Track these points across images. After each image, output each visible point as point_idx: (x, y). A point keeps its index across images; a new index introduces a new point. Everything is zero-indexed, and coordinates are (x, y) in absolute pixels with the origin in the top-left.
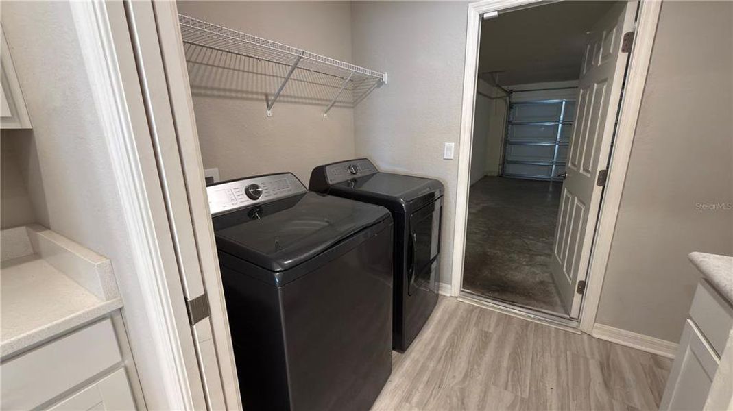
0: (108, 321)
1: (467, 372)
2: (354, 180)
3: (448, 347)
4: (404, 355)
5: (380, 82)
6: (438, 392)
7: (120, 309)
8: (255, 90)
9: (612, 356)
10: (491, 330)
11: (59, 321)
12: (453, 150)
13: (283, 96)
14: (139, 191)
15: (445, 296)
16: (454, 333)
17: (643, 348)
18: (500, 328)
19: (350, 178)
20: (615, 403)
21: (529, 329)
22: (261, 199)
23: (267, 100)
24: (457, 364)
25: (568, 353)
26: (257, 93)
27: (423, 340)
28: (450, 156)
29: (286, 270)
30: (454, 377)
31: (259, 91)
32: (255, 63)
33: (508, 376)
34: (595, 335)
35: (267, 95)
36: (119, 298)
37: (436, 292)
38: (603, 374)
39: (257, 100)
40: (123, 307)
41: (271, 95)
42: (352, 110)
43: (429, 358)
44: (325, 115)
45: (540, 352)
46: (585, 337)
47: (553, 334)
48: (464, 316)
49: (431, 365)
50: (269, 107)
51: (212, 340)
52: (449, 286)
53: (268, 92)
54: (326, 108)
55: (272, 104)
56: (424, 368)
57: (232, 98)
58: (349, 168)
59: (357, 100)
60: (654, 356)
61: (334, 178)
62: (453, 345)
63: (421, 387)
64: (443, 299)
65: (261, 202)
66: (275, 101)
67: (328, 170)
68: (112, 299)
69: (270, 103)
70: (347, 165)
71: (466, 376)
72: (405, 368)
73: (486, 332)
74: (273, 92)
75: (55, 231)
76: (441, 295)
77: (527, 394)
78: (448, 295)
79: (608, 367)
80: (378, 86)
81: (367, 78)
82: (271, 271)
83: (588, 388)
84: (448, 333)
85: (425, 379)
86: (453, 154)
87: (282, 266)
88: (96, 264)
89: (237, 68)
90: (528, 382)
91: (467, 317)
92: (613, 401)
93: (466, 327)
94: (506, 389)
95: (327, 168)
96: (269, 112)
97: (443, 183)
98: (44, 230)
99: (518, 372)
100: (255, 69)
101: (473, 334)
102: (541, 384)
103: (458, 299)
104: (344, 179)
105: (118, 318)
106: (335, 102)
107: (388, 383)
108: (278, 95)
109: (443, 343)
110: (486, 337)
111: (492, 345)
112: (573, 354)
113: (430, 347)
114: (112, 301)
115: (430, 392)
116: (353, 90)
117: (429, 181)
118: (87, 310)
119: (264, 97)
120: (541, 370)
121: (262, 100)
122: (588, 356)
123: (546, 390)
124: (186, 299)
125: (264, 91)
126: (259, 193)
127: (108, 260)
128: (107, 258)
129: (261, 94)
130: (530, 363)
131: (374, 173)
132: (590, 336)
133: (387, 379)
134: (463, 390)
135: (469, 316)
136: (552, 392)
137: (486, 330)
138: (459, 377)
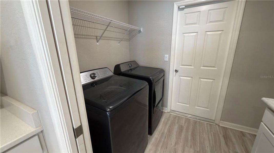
0: (37, 137)
1: (176, 142)
2: (131, 69)
3: (168, 133)
4: (152, 136)
5: (140, 32)
6: (166, 150)
7: (42, 131)
8: (92, 35)
9: (227, 133)
10: (183, 125)
11: (15, 140)
12: (168, 58)
13: (103, 37)
14: (53, 85)
15: (165, 112)
16: (170, 127)
17: (238, 129)
18: (186, 124)
19: (129, 69)
20: (230, 151)
21: (197, 124)
22: (96, 79)
23: (97, 39)
24: (172, 139)
25: (212, 133)
26: (93, 36)
27: (158, 130)
28: (167, 60)
29: (112, 110)
30: (172, 144)
31: (94, 35)
32: (92, 24)
33: (191, 142)
34: (220, 125)
35: (97, 37)
36: (41, 127)
37: (162, 111)
38: (225, 140)
39: (93, 39)
40: (43, 130)
41: (99, 36)
42: (129, 42)
43: (161, 137)
44: (119, 44)
45: (202, 132)
46: (217, 126)
47: (206, 125)
48: (173, 120)
49: (163, 140)
50: (97, 41)
51: (84, 144)
52: (166, 108)
53: (97, 35)
54: (119, 41)
55: (99, 40)
56: (160, 141)
57: (83, 38)
58: (129, 65)
59: (131, 38)
60: (242, 132)
61: (123, 69)
62: (170, 131)
63: (159, 149)
64: (164, 113)
65: (96, 80)
66: (100, 39)
67: (121, 66)
68: (38, 127)
69: (98, 40)
70: (128, 63)
71: (176, 144)
72: (152, 142)
73: (182, 126)
74: (99, 35)
75: (10, 97)
76: (163, 112)
77: (199, 150)
78: (166, 112)
79: (226, 137)
80: (139, 33)
81: (134, 30)
82: (105, 111)
83: (220, 146)
84: (167, 127)
85: (161, 146)
86: (168, 59)
87: (110, 108)
88: (31, 113)
89: (85, 26)
90: (199, 145)
91: (174, 120)
92: (230, 150)
93: (174, 124)
94: (191, 148)
95: (121, 65)
96: (97, 43)
97: (164, 70)
98: (5, 96)
99: (195, 141)
100: (94, 26)
101: (177, 126)
102: (204, 145)
103: (170, 113)
104: (127, 69)
105: (41, 135)
106: (123, 39)
107: (147, 148)
108: (101, 36)
109: (166, 131)
110: (182, 128)
111: (184, 130)
112: (213, 133)
113: (161, 133)
114: (38, 128)
115: (163, 150)
116: (129, 34)
117: (159, 70)
118: (27, 133)
119: (95, 38)
120: (203, 140)
121: (95, 39)
122: (219, 133)
123: (205, 147)
124: (73, 128)
125: (95, 35)
126: (95, 77)
127: (37, 111)
128: (36, 110)
129: (94, 36)
130: (199, 137)
131: (138, 66)
132: (219, 126)
133: (146, 147)
134: (175, 149)
135: (174, 119)
136: (207, 148)
137: (181, 125)
138: (173, 144)
